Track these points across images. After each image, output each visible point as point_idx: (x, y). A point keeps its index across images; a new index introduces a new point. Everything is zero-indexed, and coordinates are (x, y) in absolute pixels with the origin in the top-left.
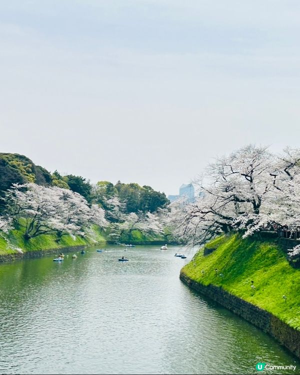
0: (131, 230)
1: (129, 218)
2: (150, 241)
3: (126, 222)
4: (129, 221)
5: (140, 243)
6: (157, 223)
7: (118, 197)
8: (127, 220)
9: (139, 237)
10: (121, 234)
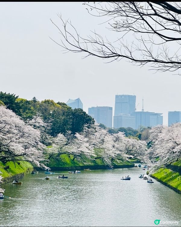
0: (60, 154)
1: (56, 140)
2: (80, 166)
3: (54, 145)
4: (57, 144)
5: (70, 168)
6: (87, 145)
7: (41, 116)
8: (54, 142)
9: (68, 162)
10: (49, 159)
